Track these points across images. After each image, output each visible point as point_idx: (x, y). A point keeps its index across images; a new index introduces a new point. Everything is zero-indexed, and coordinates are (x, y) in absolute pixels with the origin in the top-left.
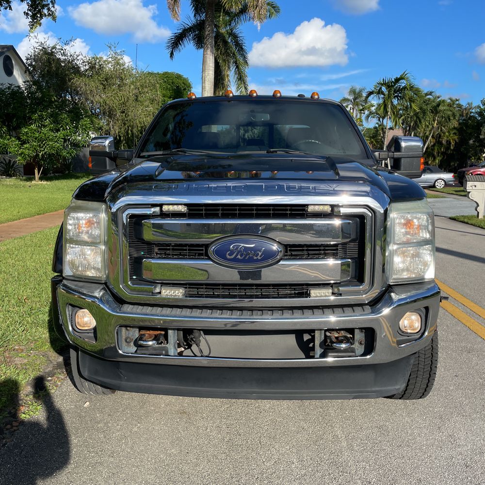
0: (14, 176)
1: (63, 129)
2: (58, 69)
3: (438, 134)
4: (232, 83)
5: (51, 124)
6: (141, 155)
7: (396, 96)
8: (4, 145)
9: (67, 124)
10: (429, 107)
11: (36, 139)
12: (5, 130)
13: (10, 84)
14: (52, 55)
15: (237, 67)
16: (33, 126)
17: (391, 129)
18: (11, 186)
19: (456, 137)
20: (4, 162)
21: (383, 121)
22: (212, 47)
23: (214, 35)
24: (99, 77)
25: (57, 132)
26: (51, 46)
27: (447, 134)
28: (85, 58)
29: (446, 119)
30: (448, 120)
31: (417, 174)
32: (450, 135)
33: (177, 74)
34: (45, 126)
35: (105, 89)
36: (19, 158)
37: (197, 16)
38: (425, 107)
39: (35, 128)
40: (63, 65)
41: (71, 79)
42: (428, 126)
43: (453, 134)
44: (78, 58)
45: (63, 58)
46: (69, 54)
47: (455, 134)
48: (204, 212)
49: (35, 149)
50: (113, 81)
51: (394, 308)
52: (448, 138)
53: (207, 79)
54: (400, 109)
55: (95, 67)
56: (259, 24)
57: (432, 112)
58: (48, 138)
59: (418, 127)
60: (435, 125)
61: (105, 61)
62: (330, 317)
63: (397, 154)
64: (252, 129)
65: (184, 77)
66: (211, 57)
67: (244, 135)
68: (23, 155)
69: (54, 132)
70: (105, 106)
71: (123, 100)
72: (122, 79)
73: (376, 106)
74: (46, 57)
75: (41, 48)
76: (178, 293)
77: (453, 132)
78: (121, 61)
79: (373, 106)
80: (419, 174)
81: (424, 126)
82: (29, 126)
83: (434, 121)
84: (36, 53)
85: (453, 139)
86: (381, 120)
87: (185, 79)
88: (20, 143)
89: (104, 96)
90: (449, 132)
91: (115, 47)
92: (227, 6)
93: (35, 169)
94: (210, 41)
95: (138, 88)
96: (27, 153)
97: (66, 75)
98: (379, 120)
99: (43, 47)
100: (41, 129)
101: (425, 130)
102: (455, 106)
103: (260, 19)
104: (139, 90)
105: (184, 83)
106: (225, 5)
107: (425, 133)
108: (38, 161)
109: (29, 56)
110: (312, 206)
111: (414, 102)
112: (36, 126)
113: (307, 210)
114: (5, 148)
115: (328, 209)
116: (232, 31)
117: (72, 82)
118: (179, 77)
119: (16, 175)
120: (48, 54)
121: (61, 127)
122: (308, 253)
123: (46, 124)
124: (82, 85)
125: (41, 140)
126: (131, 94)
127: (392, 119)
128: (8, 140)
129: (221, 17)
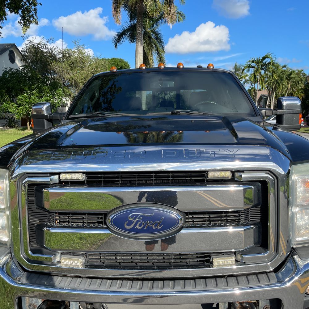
0: (14, 127)
1: (45, 96)
2: (41, 57)
3: (291, 93)
4: (155, 63)
5: (37, 93)
6: (69, 117)
7: (263, 69)
8: (6, 107)
9: (48, 93)
10: (285, 76)
11: (27, 103)
12: (8, 98)
13: (10, 68)
14: (38, 49)
15: (159, 53)
16: (25, 95)
17: (260, 90)
18: (11, 134)
19: (303, 95)
20: (8, 118)
21: (254, 86)
22: (142, 41)
23: (143, 33)
24: (68, 62)
25: (41, 98)
26: (37, 43)
27: (297, 92)
28: (60, 50)
29: (296, 83)
30: (297, 84)
31: (297, 127)
32: (298, 93)
33: (120, 59)
34: (33, 94)
35: (72, 69)
36: (17, 115)
37: (132, 21)
38: (282, 76)
39: (27, 96)
40: (45, 55)
41: (50, 64)
42: (284, 88)
43: (301, 92)
44: (55, 50)
45: (45, 50)
46: (49, 48)
47: (302, 92)
48: (102, 180)
49: (26, 109)
50: (77, 64)
51: (301, 276)
52: (297, 95)
53: (138, 61)
54: (265, 78)
55: (66, 56)
56: (171, 25)
57: (287, 79)
58: (35, 102)
59: (278, 89)
60: (289, 87)
61: (72, 52)
62: (235, 289)
63: (280, 112)
64: (170, 93)
65: (125, 61)
66: (141, 47)
67: (164, 97)
68: (19, 114)
69: (39, 98)
70: (72, 81)
71: (84, 77)
72: (83, 63)
73: (250, 76)
74: (34, 50)
75: (30, 44)
76: (78, 263)
77: (301, 91)
78: (83, 51)
79: (247, 76)
80: (298, 127)
81: (281, 88)
82: (22, 95)
83: (288, 84)
84: (28, 48)
85: (301, 96)
86: (253, 84)
87: (125, 62)
88: (17, 106)
89: (71, 74)
90: (298, 91)
91: (78, 43)
92: (150, 14)
93: (27, 122)
94: (140, 37)
95: (94, 69)
96: (21, 112)
97: (47, 61)
98: (252, 85)
99: (32, 44)
100: (31, 97)
101: (282, 91)
102: (301, 74)
103: (172, 22)
104: (94, 70)
105: (125, 65)
106: (149, 13)
107: (282, 93)
108: (29, 117)
109: (23, 50)
110: (212, 172)
111: (274, 73)
112: (28, 95)
113: (207, 176)
114: (8, 109)
115: (228, 175)
116: (154, 31)
117: (51, 66)
118: (122, 61)
119: (16, 126)
120: (35, 48)
121: (44, 95)
122: (209, 216)
123: (34, 93)
124: (57, 67)
125: (30, 104)
126: (89, 72)
127: (260, 84)
128: (10, 104)
129: (147, 22)
